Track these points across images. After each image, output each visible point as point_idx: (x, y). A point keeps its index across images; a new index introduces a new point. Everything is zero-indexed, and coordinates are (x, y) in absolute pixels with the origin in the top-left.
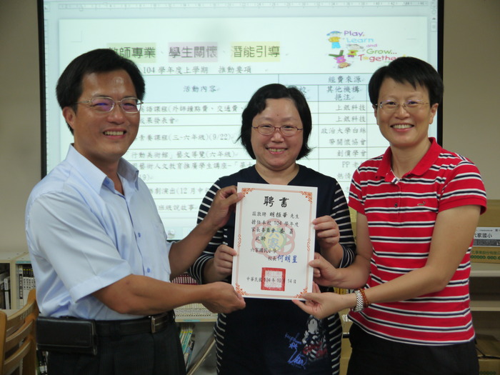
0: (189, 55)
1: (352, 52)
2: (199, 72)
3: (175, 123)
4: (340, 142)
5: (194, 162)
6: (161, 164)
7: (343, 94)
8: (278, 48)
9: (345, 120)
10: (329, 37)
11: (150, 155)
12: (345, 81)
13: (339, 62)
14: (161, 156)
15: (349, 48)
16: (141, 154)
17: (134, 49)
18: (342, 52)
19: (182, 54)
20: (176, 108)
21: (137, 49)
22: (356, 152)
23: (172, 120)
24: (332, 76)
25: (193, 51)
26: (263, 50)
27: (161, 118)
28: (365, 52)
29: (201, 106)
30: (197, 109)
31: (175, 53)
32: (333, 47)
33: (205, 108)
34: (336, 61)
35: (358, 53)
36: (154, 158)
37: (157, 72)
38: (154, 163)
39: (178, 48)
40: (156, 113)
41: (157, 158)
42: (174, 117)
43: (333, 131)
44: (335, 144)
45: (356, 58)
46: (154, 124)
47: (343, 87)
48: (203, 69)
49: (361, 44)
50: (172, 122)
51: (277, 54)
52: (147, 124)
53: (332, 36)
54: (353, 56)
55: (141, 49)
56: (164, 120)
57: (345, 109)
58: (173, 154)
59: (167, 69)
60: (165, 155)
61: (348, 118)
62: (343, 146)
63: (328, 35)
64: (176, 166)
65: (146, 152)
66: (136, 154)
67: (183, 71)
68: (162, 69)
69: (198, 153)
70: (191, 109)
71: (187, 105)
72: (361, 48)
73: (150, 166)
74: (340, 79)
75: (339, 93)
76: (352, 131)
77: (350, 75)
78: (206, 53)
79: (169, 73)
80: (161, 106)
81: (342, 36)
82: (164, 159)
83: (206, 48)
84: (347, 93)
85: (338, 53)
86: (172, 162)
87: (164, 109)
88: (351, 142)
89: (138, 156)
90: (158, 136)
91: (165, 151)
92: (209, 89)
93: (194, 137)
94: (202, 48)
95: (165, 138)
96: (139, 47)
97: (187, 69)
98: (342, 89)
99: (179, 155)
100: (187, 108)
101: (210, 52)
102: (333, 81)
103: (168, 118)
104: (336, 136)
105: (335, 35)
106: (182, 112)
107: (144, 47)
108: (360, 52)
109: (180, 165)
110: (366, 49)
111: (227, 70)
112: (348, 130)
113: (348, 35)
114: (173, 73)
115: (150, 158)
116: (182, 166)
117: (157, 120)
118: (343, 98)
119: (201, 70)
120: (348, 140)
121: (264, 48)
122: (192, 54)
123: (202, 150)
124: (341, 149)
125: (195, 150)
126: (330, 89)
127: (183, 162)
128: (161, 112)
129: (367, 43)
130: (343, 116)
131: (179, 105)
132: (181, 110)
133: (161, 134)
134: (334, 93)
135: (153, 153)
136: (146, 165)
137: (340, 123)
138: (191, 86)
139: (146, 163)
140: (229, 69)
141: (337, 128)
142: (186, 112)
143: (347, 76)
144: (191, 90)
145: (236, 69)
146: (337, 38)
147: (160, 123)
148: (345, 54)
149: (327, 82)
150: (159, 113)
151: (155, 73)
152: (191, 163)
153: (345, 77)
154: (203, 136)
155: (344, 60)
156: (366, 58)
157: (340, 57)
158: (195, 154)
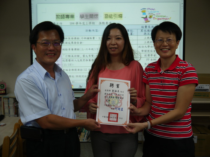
0: (87, 17)
1: (150, 16)
2: (91, 24)
3: (82, 44)
4: (146, 51)
5: (89, 59)
6: (77, 59)
7: (147, 33)
8: (122, 15)
9: (148, 43)
10: (142, 10)
11: (72, 56)
12: (147, 28)
13: (145, 20)
14: (77, 56)
15: (149, 15)
16: (69, 56)
17: (66, 15)
18: (146, 16)
19: (85, 17)
20: (82, 38)
21: (67, 15)
22: (152, 55)
23: (81, 43)
24: (143, 25)
25: (89, 16)
26: (116, 16)
27: (77, 42)
28: (155, 16)
29: (92, 37)
30: (91, 38)
31: (82, 17)
32: (143, 15)
33: (94, 38)
34: (144, 20)
35: (153, 17)
36: (74, 57)
37: (75, 24)
38: (74, 59)
39: (83, 15)
40: (74, 40)
41: (75, 57)
42: (82, 41)
43: (143, 47)
44: (144, 52)
45: (152, 19)
46: (74, 44)
47: (147, 30)
48: (93, 23)
49: (154, 13)
50: (81, 44)
51: (121, 17)
52: (71, 44)
53: (143, 10)
54: (151, 18)
55: (69, 15)
56: (78, 43)
57: (148, 38)
58: (81, 56)
59: (79, 23)
60: (78, 56)
61: (149, 42)
62: (147, 52)
63: (141, 10)
64: (83, 60)
65: (71, 55)
66: (67, 56)
67: (85, 24)
68: (77, 23)
69: (91, 55)
70: (88, 38)
71: (87, 37)
72: (154, 15)
73: (72, 60)
74: (146, 27)
75: (145, 32)
76: (150, 47)
77: (150, 25)
78: (94, 17)
79: (80, 24)
80: (77, 37)
81: (147, 10)
82: (78, 57)
83: (94, 15)
84: (148, 32)
85: (145, 17)
86: (81, 59)
87: (78, 38)
88: (150, 51)
89: (68, 56)
90: (76, 49)
91: (78, 55)
92: (95, 31)
93: (90, 49)
94: (93, 15)
95: (78, 49)
96: (68, 14)
97: (87, 23)
98: (147, 31)
99: (84, 56)
100: (86, 38)
101: (96, 16)
102: (143, 28)
103: (79, 42)
104: (144, 49)
105: (144, 10)
106: (85, 40)
107: (70, 14)
108: (153, 16)
109: (84, 60)
110: (156, 15)
111: (102, 23)
112: (149, 46)
113: (149, 10)
114: (81, 24)
115: (72, 57)
116: (85, 60)
117: (75, 43)
118: (147, 34)
119: (92, 23)
120: (149, 50)
121: (116, 15)
122: (89, 17)
123: (92, 54)
124: (146, 54)
125: (89, 54)
126: (142, 31)
127: (85, 59)
128: (77, 40)
129: (156, 13)
130: (147, 41)
131: (83, 37)
132: (84, 39)
133: (77, 48)
134: (143, 32)
135: (74, 56)
136: (71, 60)
137: (146, 44)
138: (88, 30)
139: (71, 59)
140: (103, 23)
141: (144, 46)
142: (86, 39)
143: (148, 25)
144: (88, 31)
145: (105, 23)
146: (145, 11)
147: (76, 44)
148: (148, 17)
149: (141, 28)
150: (76, 40)
151: (74, 25)
152: (88, 59)
153: (148, 26)
154: (93, 49)
155: (147, 19)
156: (156, 19)
157: (146, 18)
158: (90, 56)
